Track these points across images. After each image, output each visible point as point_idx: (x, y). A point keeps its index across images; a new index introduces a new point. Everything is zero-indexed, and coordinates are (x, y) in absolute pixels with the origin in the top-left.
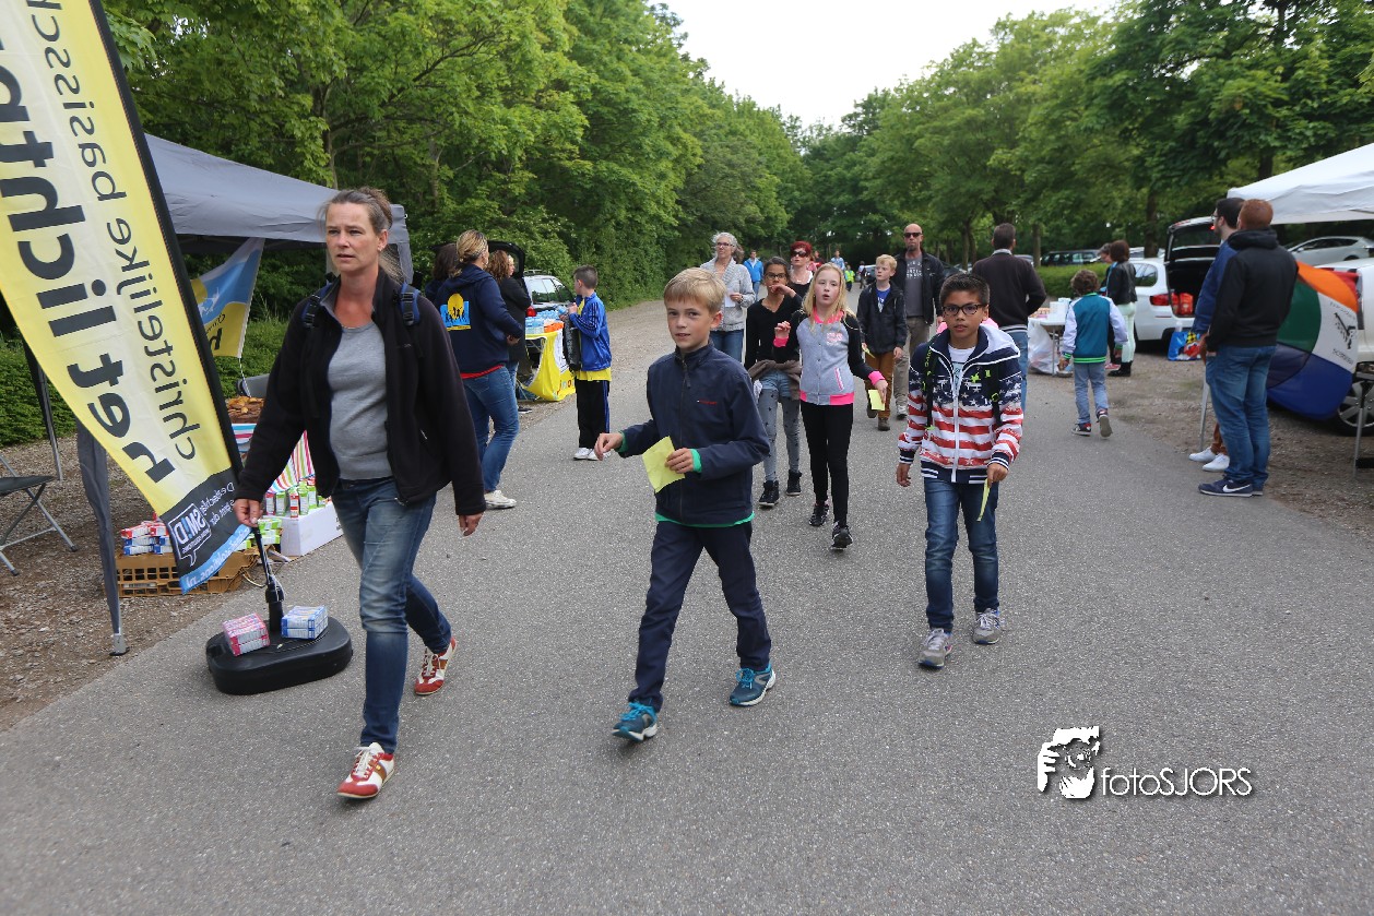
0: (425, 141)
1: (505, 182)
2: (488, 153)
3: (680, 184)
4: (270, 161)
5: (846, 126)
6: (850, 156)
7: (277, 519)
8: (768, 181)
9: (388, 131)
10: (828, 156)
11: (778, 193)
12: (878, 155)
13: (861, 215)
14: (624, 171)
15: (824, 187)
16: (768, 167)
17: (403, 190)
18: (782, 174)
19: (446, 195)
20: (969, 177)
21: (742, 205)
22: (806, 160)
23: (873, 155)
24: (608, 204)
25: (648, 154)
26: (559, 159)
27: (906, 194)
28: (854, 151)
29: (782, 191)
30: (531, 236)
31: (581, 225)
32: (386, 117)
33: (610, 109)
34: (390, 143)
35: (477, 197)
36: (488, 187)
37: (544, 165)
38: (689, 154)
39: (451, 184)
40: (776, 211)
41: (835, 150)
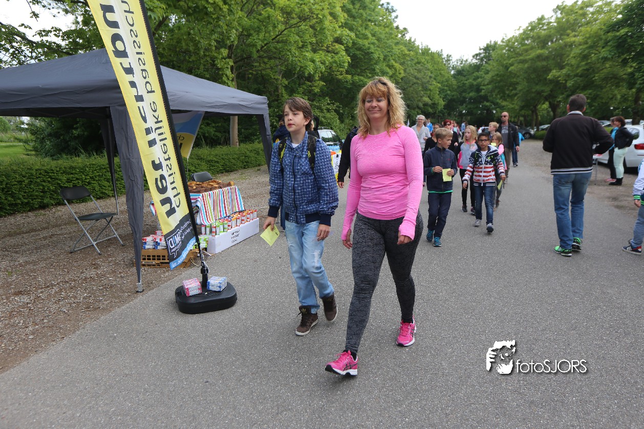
0: (276, 68)
1: (311, 86)
2: (304, 73)
4: (208, 76)
5: (474, 60)
6: (476, 74)
7: (206, 237)
9: (260, 63)
10: (465, 74)
11: (439, 92)
12: (490, 73)
13: (480, 103)
15: (462, 89)
16: (435, 79)
17: (265, 90)
18: (441, 83)
19: (284, 92)
20: (537, 84)
21: (421, 97)
22: (454, 76)
23: (487, 73)
25: (378, 73)
26: (336, 75)
27: (504, 93)
28: (478, 71)
29: (441, 91)
30: (322, 111)
31: (345, 106)
32: (259, 57)
33: (361, 52)
34: (260, 68)
35: (298, 93)
36: (303, 88)
37: (329, 79)
38: (397, 74)
39: (286, 87)
40: (438, 100)
41: (468, 71)
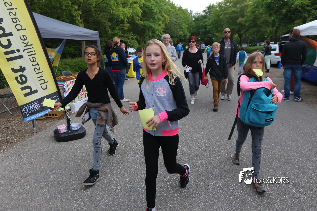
0: (104, 17)
1: (123, 26)
2: (119, 19)
3: (164, 27)
4: (68, 21)
5: (203, 13)
8: (185, 26)
9: (96, 14)
10: (199, 20)
13: (207, 34)
14: (151, 24)
15: (198, 28)
16: (185, 23)
17: (99, 28)
18: (188, 24)
19: (109, 30)
20: (232, 25)
21: (179, 32)
22: (194, 21)
23: (210, 20)
24: (147, 32)
25: (156, 19)
26: (136, 21)
27: (217, 29)
28: (205, 19)
29: (188, 28)
30: (129, 39)
31: (140, 37)
32: (95, 11)
33: (147, 9)
34: (96, 17)
35: (116, 30)
36: (119, 27)
37: (132, 23)
38: (166, 20)
39: (110, 27)
40: (187, 33)
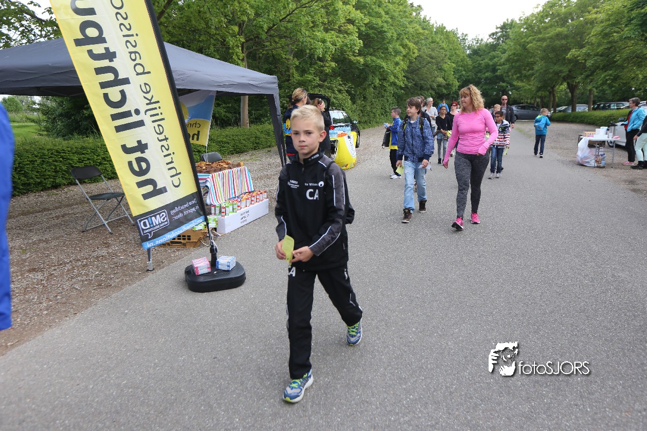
0: (287, 47)
1: (322, 66)
2: (314, 55)
3: (406, 67)
4: (218, 56)
5: (491, 39)
6: (493, 53)
7: (216, 217)
8: (449, 66)
9: (271, 42)
10: (481, 54)
11: (454, 72)
12: (507, 52)
13: (496, 83)
14: (379, 61)
15: (478, 69)
16: (449, 59)
17: (275, 69)
18: (456, 63)
19: (295, 72)
20: (555, 64)
21: (435, 77)
22: (469, 56)
23: (504, 53)
24: (370, 77)
25: (391, 53)
26: (348, 56)
27: (520, 73)
28: (494, 51)
29: (456, 71)
30: (333, 92)
31: (356, 87)
32: (270, 36)
33: (373, 31)
34: (271, 48)
35: (310, 73)
36: (315, 69)
37: (341, 58)
38: (411, 53)
39: (297, 68)
40: (453, 81)
41: (484, 51)
